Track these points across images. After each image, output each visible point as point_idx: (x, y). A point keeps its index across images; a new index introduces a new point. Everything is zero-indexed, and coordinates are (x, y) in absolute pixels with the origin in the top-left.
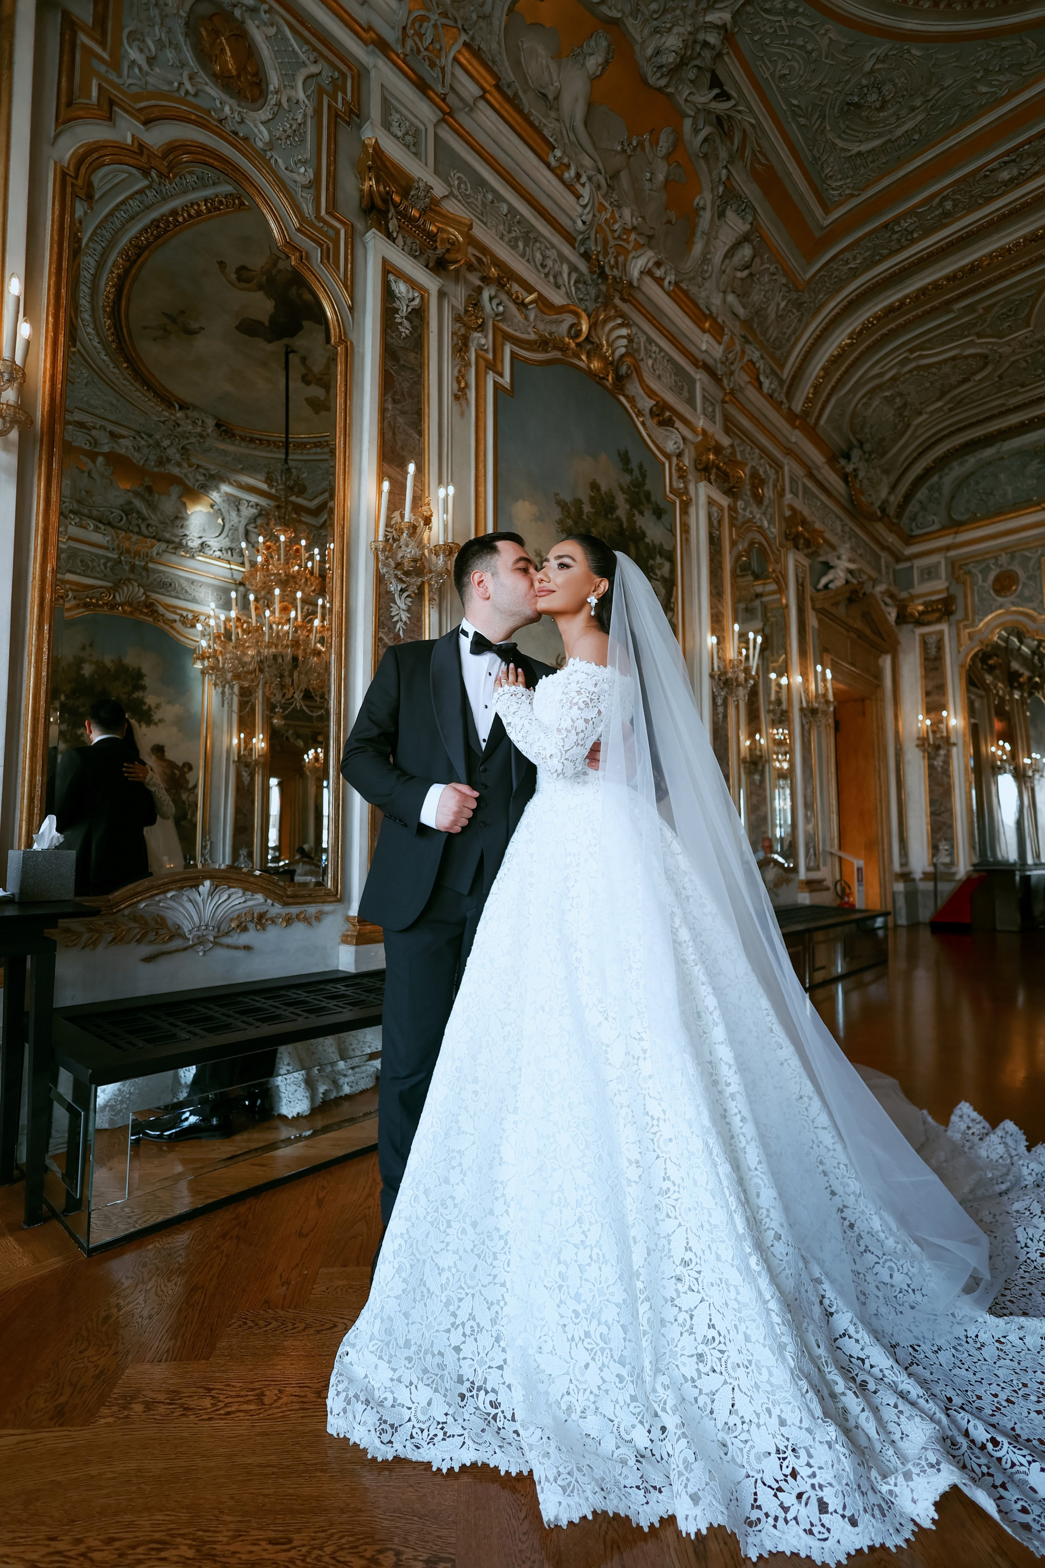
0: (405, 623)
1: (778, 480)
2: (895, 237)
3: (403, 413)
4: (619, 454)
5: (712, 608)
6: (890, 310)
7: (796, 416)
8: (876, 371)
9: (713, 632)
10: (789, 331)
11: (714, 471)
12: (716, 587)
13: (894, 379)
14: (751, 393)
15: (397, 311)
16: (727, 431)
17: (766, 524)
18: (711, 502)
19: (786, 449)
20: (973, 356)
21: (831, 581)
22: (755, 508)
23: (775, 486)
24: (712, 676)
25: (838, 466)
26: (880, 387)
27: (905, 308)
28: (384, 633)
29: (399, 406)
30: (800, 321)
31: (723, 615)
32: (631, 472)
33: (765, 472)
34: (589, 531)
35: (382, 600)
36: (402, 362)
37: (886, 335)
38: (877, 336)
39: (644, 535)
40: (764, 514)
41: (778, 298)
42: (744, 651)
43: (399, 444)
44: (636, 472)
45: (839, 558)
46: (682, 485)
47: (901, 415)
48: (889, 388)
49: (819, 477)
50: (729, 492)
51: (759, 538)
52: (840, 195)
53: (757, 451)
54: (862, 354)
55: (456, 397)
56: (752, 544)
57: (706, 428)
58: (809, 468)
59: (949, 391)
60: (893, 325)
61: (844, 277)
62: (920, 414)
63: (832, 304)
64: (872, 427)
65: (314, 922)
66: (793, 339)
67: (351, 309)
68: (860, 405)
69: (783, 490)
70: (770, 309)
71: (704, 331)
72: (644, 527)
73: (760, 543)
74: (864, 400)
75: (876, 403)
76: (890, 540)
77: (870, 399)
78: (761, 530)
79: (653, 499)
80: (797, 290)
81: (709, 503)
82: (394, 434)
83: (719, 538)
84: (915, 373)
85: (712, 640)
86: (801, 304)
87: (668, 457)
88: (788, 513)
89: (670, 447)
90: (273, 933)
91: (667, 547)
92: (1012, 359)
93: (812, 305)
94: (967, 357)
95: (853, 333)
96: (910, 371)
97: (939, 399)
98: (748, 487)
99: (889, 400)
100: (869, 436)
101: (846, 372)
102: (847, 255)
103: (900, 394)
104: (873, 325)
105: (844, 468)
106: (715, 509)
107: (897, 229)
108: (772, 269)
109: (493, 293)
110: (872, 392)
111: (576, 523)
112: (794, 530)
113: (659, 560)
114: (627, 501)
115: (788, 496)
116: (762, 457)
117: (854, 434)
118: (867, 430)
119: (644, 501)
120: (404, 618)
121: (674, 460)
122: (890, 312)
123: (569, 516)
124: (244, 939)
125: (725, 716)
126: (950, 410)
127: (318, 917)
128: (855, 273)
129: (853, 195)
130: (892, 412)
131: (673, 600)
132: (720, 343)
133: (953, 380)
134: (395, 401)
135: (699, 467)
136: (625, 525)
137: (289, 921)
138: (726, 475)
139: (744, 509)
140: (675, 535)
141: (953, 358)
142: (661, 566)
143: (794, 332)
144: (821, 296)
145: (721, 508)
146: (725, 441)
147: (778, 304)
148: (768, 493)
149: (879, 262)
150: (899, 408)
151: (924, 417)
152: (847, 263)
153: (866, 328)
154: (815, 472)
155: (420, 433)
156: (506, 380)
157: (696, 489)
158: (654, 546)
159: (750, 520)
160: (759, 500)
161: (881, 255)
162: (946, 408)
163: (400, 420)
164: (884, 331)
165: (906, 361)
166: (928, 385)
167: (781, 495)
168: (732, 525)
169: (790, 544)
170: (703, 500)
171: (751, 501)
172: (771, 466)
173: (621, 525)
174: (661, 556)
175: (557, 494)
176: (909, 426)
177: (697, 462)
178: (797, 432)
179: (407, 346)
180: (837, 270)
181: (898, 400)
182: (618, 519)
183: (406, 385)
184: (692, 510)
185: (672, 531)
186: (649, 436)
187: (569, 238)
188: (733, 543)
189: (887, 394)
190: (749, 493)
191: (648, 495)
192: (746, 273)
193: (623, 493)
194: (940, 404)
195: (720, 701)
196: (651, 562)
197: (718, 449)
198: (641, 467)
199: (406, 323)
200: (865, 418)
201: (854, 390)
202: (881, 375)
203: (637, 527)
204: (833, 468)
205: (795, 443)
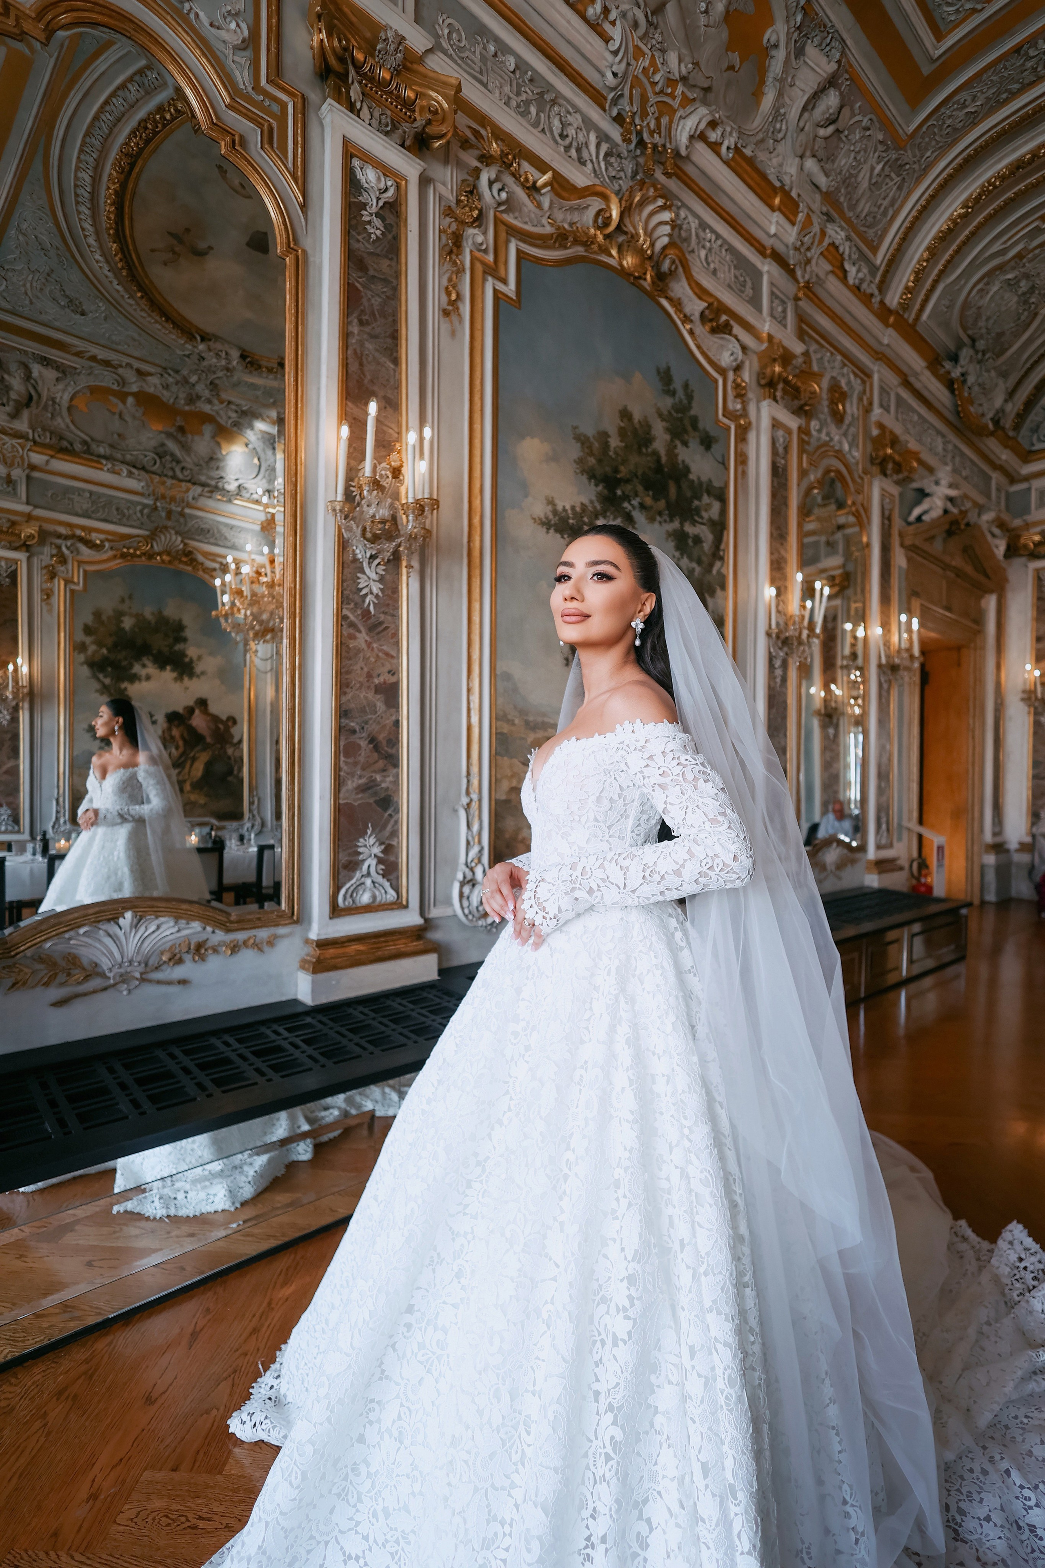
0: (377, 596)
1: (864, 392)
2: (1029, 64)
3: (374, 337)
4: (658, 372)
5: (772, 553)
6: (1019, 166)
7: (890, 311)
8: (996, 247)
9: (773, 582)
10: (886, 203)
11: (780, 386)
12: (778, 528)
13: (1019, 256)
14: (833, 285)
15: (364, 206)
16: (801, 335)
17: (846, 447)
18: (776, 424)
19: (877, 353)
21: (925, 512)
22: (833, 429)
23: (860, 399)
24: (768, 634)
25: (942, 371)
26: (1000, 268)
27: (1037, 162)
28: (351, 610)
29: (367, 329)
30: (900, 188)
31: (786, 562)
32: (673, 393)
33: (849, 383)
34: (616, 471)
35: (346, 571)
36: (371, 272)
37: (1012, 200)
38: (1000, 201)
39: (687, 470)
40: (845, 434)
41: (873, 160)
42: (809, 604)
43: (368, 377)
44: (680, 394)
45: (937, 483)
46: (739, 406)
47: (1026, 302)
48: (1013, 268)
49: (918, 385)
50: (799, 411)
51: (837, 464)
52: (957, 11)
53: (839, 358)
54: (978, 228)
55: (446, 313)
56: (827, 471)
57: (773, 333)
58: (905, 375)
60: (1021, 186)
61: (959, 126)
63: (942, 164)
64: (988, 319)
65: (266, 948)
66: (891, 212)
67: (304, 207)
68: (974, 293)
69: (871, 403)
70: (861, 175)
71: (772, 209)
72: (688, 461)
73: (838, 472)
74: (980, 286)
75: (994, 288)
76: (1004, 457)
77: (987, 284)
78: (839, 455)
79: (701, 425)
80: (897, 148)
81: (773, 426)
82: (361, 364)
83: (785, 469)
85: (770, 592)
86: (901, 166)
87: (722, 372)
88: (875, 432)
89: (726, 359)
90: (214, 963)
91: (717, 484)
93: (916, 167)
95: (967, 200)
98: (825, 403)
99: (1011, 285)
100: (984, 331)
101: (957, 252)
102: (964, 95)
103: (1027, 276)
104: (995, 187)
105: (949, 373)
106: (780, 433)
107: (1032, 53)
108: (865, 122)
109: (493, 176)
110: (989, 274)
111: (600, 461)
112: (881, 453)
113: (706, 499)
114: (667, 430)
115: (877, 411)
116: (845, 365)
117: (965, 329)
118: (981, 323)
119: (689, 428)
120: (375, 590)
121: (731, 375)
122: (1018, 168)
123: (591, 454)
124: (178, 972)
125: (784, 679)
127: (271, 943)
128: (974, 119)
129: (974, 11)
130: (1016, 299)
131: (722, 547)
132: (793, 224)
134: (361, 323)
135: (763, 382)
136: (664, 459)
137: (235, 948)
138: (797, 389)
139: (819, 431)
140: (727, 469)
142: (708, 507)
143: (892, 204)
144: (928, 154)
145: (789, 431)
146: (798, 348)
147: (873, 169)
148: (851, 408)
149: (1006, 102)
150: (1024, 294)
152: (964, 106)
153: (987, 193)
154: (912, 380)
155: (396, 361)
156: (510, 289)
157: (758, 410)
158: (701, 484)
159: (826, 444)
160: (838, 418)
161: (1009, 91)
163: (369, 346)
164: (1010, 194)
165: (1036, 232)
167: (868, 410)
168: (802, 451)
169: (875, 469)
170: (765, 423)
171: (829, 420)
172: (856, 375)
173: (658, 461)
174: (709, 493)
175: (575, 428)
176: (1036, 314)
177: (760, 375)
178: (890, 331)
179: (378, 251)
180: (950, 117)
181: (1023, 283)
182: (655, 453)
183: (376, 302)
184: (752, 436)
185: (724, 464)
186: (699, 347)
187: (597, 96)
188: (803, 473)
189: (1009, 276)
190: (826, 410)
191: (694, 421)
192: (831, 129)
193: (663, 420)
195: (778, 663)
196: (696, 503)
197: (786, 358)
198: (686, 386)
199: (377, 222)
200: (979, 308)
201: (967, 274)
202: (1002, 252)
203: (680, 462)
204: (935, 374)
205: (888, 345)
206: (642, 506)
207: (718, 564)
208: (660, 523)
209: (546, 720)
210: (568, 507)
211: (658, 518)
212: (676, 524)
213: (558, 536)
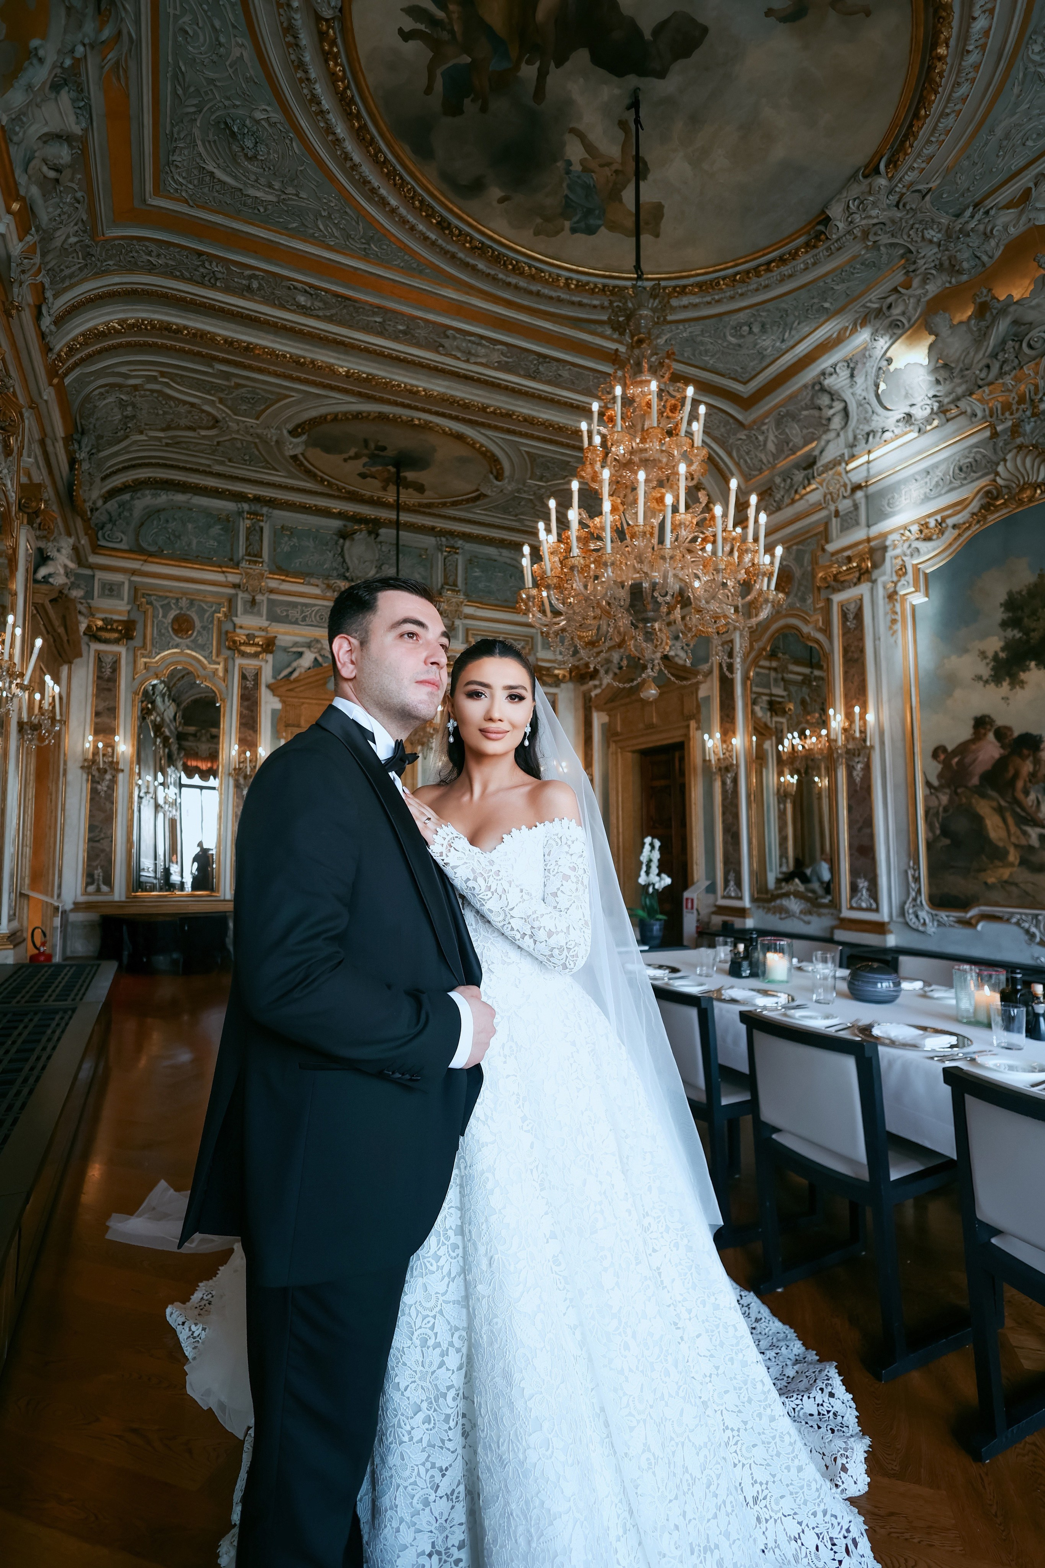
2: (202, 270)
6: (166, 328)
8: (124, 369)
10: (67, 272)
13: (135, 387)
14: (27, 317)
19: (32, 401)
20: (209, 414)
25: (71, 448)
26: (120, 386)
27: (179, 336)
30: (81, 269)
37: (150, 345)
38: (141, 339)
41: (72, 229)
47: (125, 424)
48: (128, 393)
49: (50, 449)
52: (176, 190)
54: (120, 345)
58: (46, 435)
59: (175, 429)
60: (159, 341)
61: (140, 264)
62: (141, 433)
63: (117, 279)
64: (97, 419)
66: (67, 283)
68: (97, 392)
69: (23, 448)
70: (58, 233)
71: (9, 211)
74: (102, 390)
75: (111, 399)
76: (83, 542)
77: (107, 392)
80: (92, 238)
84: (155, 395)
86: (89, 254)
92: (234, 436)
93: (99, 264)
94: (203, 411)
95: (124, 321)
96: (152, 391)
97: (163, 430)
99: (122, 405)
100: (91, 426)
101: (99, 352)
102: (153, 247)
103: (134, 405)
104: (146, 329)
105: (75, 452)
107: (207, 265)
108: (79, 195)
110: (112, 386)
115: (27, 458)
117: (81, 417)
118: (93, 420)
122: (166, 329)
126: (167, 445)
128: (151, 269)
129: (186, 202)
130: (119, 417)
132: (21, 240)
133: (183, 422)
141: (192, 405)
143: (71, 276)
144: (111, 263)
147: (68, 237)
149: (176, 278)
150: (127, 417)
151: (143, 437)
152: (150, 254)
153: (137, 327)
154: (48, 442)
161: (182, 274)
162: (164, 441)
164: (150, 340)
165: (154, 379)
166: (161, 412)
167: (20, 453)
169: (23, 515)
176: (127, 437)
178: (51, 390)
180: (137, 252)
181: (130, 408)
189: (123, 397)
192: (52, 174)
194: (161, 434)
200: (95, 407)
201: (99, 374)
202: (126, 376)
205: (46, 401)
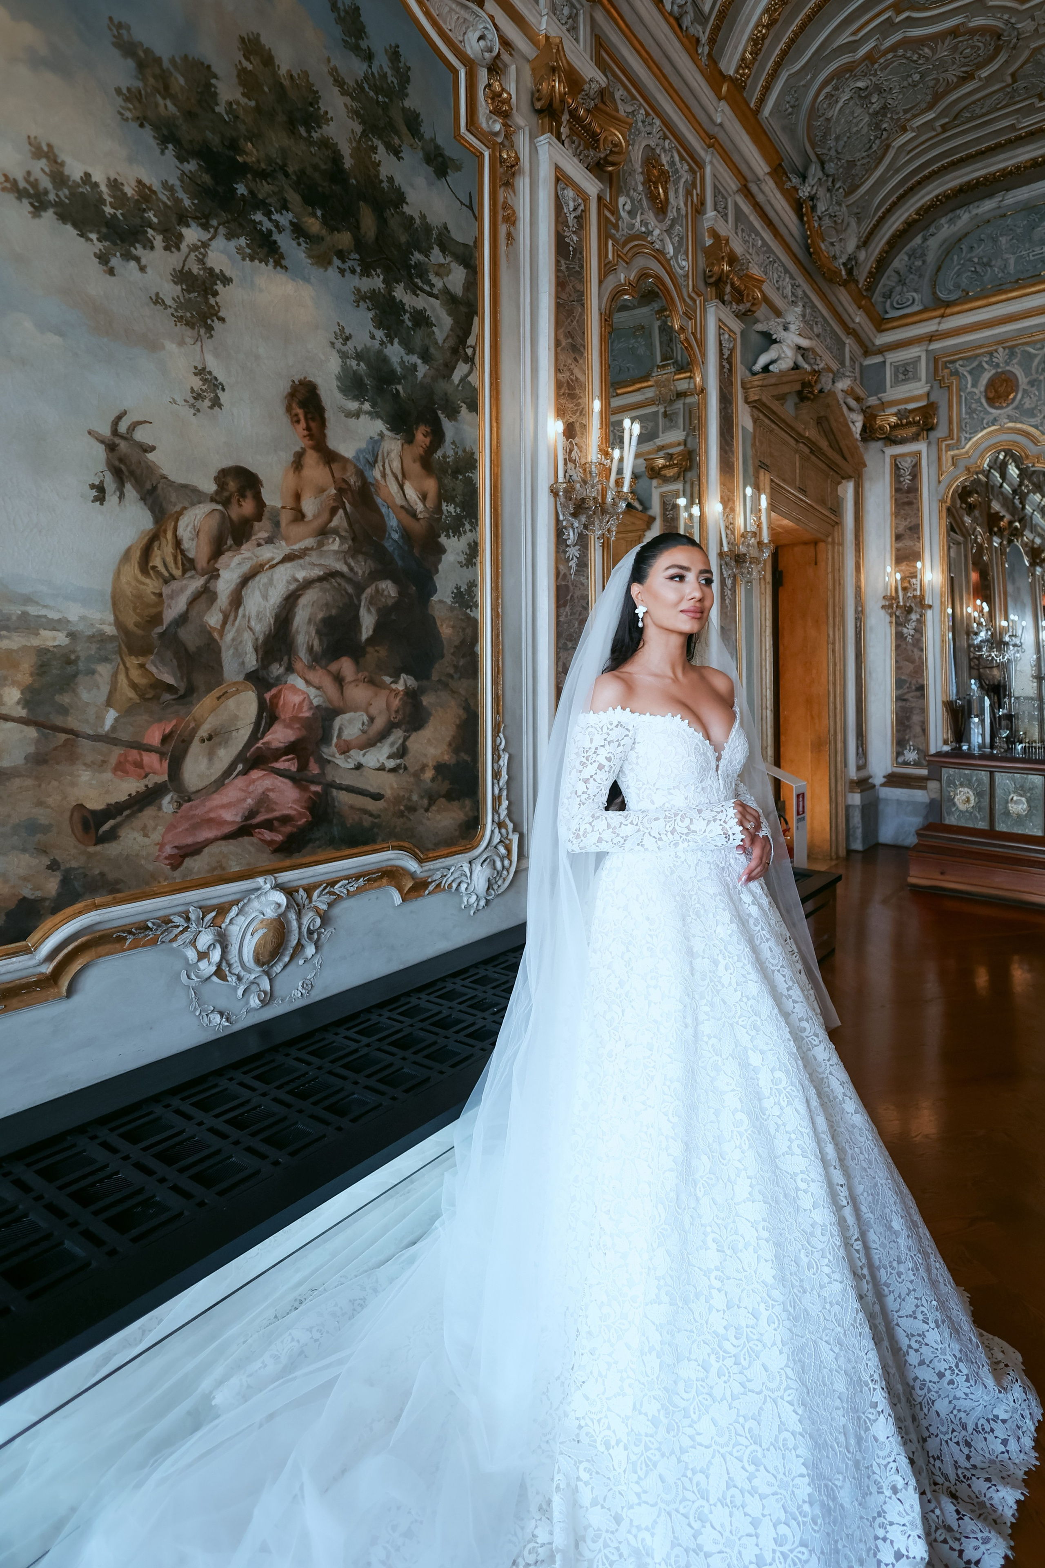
1: (694, 185)
5: (558, 370)
7: (724, 77)
8: (844, 38)
9: (560, 413)
11: (565, 117)
12: (570, 335)
13: (870, 58)
16: (600, 64)
17: (670, 250)
18: (561, 178)
20: (982, 30)
21: (772, 362)
22: (651, 217)
23: (688, 193)
24: (554, 492)
25: (788, 185)
26: (849, 69)
31: (582, 386)
32: (369, 57)
33: (672, 163)
34: (233, 146)
39: (400, 198)
40: (668, 231)
42: (616, 453)
44: (382, 61)
45: (786, 329)
46: (497, 127)
47: (877, 126)
48: (864, 74)
49: (760, 198)
50: (597, 168)
51: (655, 267)
53: (658, 122)
56: (643, 275)
57: (552, 34)
58: (745, 178)
59: (947, 92)
62: (904, 129)
64: (837, 138)
68: (821, 97)
69: (703, 203)
72: (398, 180)
73: (657, 277)
74: (828, 89)
75: (844, 97)
76: (857, 320)
77: (836, 88)
78: (659, 255)
79: (426, 130)
81: (558, 180)
83: (579, 251)
84: (901, 52)
85: (554, 428)
87: (470, 65)
88: (709, 242)
89: (473, 46)
91: (458, 236)
92: (1033, 45)
94: (973, 32)
96: (893, 48)
97: (930, 107)
98: (640, 178)
99: (862, 96)
100: (833, 153)
101: (802, 28)
103: (878, 89)
105: (796, 190)
106: (570, 193)
110: (837, 75)
112: (716, 269)
113: (437, 256)
114: (355, 114)
115: (710, 214)
116: (665, 138)
117: (813, 145)
118: (831, 143)
119: (404, 130)
121: (483, 76)
123: (166, 91)
125: (583, 564)
126: (945, 128)
130: (867, 119)
131: (471, 341)
133: (953, 74)
135: (538, 106)
136: (348, 163)
138: (594, 136)
139: (632, 213)
140: (479, 218)
141: (954, 32)
142: (442, 271)
145: (581, 193)
146: (589, 71)
148: (677, 201)
150: (876, 113)
151: (909, 135)
154: (754, 188)
157: (534, 149)
158: (428, 229)
159: (642, 236)
160: (661, 209)
162: (938, 124)
165: (888, 27)
166: (916, 77)
167: (699, 210)
168: (604, 235)
169: (710, 291)
170: (545, 172)
171: (645, 203)
172: (682, 158)
173: (336, 158)
174: (443, 249)
176: (888, 146)
177: (536, 95)
178: (723, 105)
181: (874, 98)
182: (326, 143)
184: (523, 184)
185: (472, 207)
186: (427, 14)
188: (607, 269)
189: (860, 84)
190: (640, 188)
191: (413, 122)
193: (344, 93)
194: (931, 115)
195: (571, 537)
196: (417, 256)
197: (574, 81)
198: (395, 55)
200: (828, 120)
201: (814, 65)
202: (852, 46)
203: (383, 176)
204: (780, 185)
205: (721, 125)
206: (298, 231)
207: (461, 369)
208: (342, 272)
209: (33, 610)
210: (98, 177)
211: (337, 262)
212: (377, 282)
213: (70, 230)
